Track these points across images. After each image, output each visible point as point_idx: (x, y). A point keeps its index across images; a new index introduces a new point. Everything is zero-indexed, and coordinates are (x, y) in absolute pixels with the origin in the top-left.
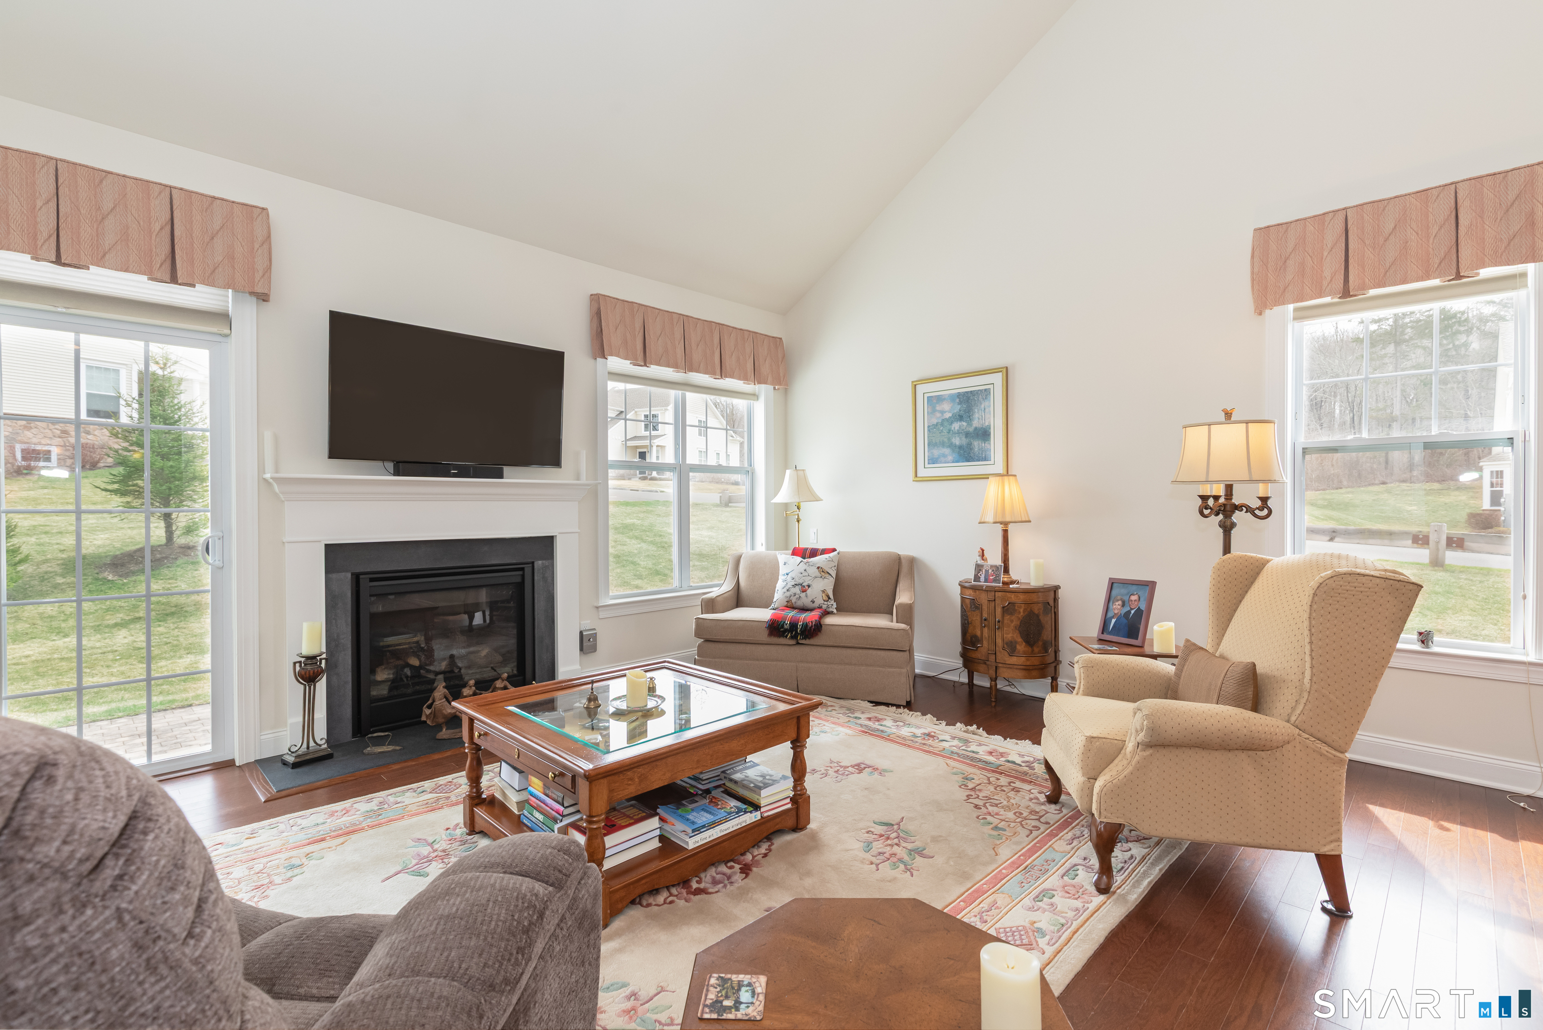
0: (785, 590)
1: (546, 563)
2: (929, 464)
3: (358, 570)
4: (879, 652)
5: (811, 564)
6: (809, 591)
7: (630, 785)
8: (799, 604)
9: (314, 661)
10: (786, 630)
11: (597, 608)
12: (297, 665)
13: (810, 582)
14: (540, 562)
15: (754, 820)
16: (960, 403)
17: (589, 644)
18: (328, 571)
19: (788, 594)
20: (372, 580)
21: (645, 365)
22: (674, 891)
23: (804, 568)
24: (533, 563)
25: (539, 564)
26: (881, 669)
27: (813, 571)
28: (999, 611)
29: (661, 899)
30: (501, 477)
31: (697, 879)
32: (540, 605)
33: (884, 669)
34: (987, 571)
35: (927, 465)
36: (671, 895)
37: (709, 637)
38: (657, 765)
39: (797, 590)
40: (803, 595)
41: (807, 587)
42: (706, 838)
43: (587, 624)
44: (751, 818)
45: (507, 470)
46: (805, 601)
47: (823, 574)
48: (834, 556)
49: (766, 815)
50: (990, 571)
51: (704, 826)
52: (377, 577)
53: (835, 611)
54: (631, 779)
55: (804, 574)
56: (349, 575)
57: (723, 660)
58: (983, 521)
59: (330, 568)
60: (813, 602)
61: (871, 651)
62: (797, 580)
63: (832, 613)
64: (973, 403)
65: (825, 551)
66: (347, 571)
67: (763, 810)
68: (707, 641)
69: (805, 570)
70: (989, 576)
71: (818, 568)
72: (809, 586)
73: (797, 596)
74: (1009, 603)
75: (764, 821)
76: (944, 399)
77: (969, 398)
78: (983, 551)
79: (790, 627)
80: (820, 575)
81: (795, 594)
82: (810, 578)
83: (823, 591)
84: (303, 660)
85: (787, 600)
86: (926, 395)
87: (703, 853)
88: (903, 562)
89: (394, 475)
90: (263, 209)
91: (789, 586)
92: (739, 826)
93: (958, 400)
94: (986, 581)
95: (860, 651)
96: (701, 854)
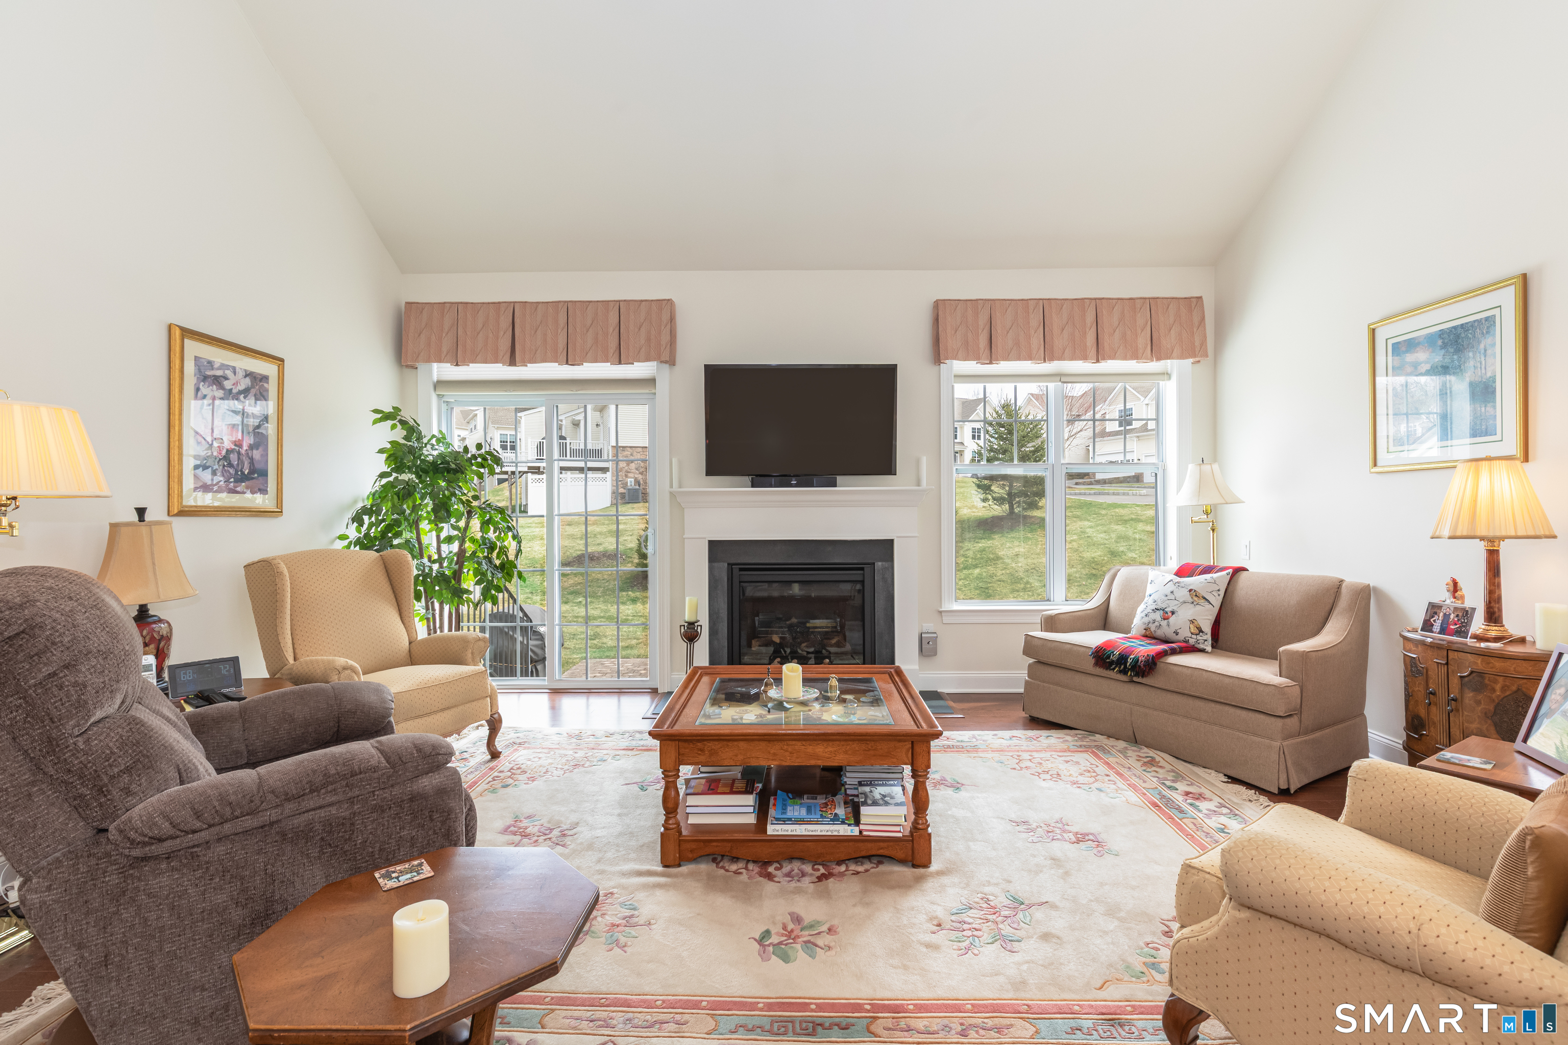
0: (1143, 614)
1: (886, 564)
2: (1394, 445)
3: (733, 561)
4: (1239, 712)
5: (1182, 585)
6: (1172, 619)
7: (699, 754)
8: (1159, 633)
9: (692, 626)
10: (1112, 663)
11: (941, 612)
12: (682, 627)
13: (1175, 608)
14: (880, 563)
15: (849, 833)
16: (1444, 346)
17: (928, 646)
18: (711, 560)
19: (1146, 620)
20: (741, 570)
21: (991, 363)
22: (751, 866)
23: (1171, 589)
24: (874, 564)
25: (879, 565)
26: (1241, 735)
27: (1183, 594)
28: (1455, 683)
29: (734, 867)
30: (835, 486)
31: (778, 866)
32: (880, 603)
33: (1245, 736)
34: (1446, 616)
35: (1392, 449)
36: (746, 868)
37: (1042, 659)
38: (728, 745)
39: (1158, 616)
40: (1164, 623)
41: (1170, 614)
42: (787, 831)
43: (929, 626)
44: (845, 830)
45: (840, 479)
46: (1166, 630)
47: (1196, 599)
48: (1218, 578)
49: (865, 833)
50: (1452, 616)
51: (790, 819)
52: (746, 568)
53: (1209, 649)
54: (702, 750)
55: (1169, 597)
56: (726, 565)
57: (1051, 686)
58: (1437, 534)
59: (712, 559)
60: (1177, 634)
61: (1227, 708)
62: (1159, 604)
63: (1203, 651)
64: (1465, 343)
65: (1208, 570)
66: (724, 562)
67: (862, 827)
68: (1039, 662)
69: (1172, 592)
70: (1449, 624)
71: (1190, 591)
72: (1173, 613)
73: (1157, 624)
74: (1472, 672)
75: (862, 839)
76: (1419, 344)
77: (1458, 336)
78: (1455, 583)
79: (1118, 659)
80: (1190, 600)
81: (1154, 621)
82: (1176, 602)
83: (1192, 622)
84: (686, 624)
85: (1144, 627)
86: (1390, 342)
87: (783, 843)
88: (1344, 590)
89: (753, 486)
90: (669, 300)
91: (1149, 610)
92: (829, 833)
93: (1440, 342)
94: (1443, 631)
95: (1213, 705)
96: (779, 843)
